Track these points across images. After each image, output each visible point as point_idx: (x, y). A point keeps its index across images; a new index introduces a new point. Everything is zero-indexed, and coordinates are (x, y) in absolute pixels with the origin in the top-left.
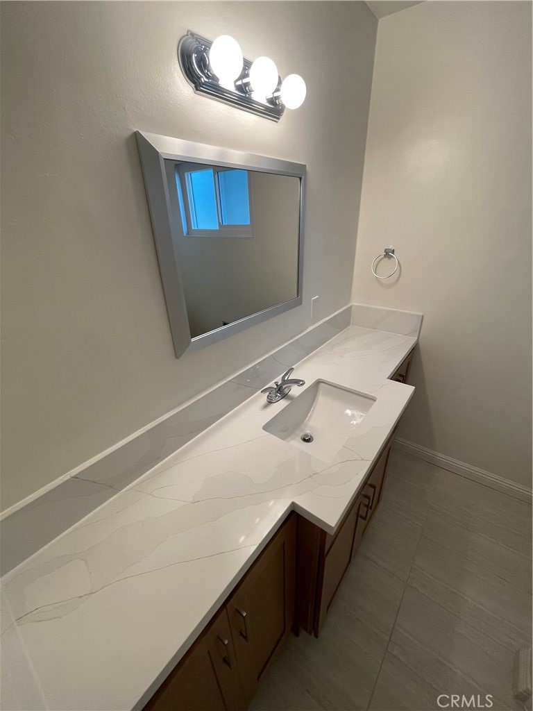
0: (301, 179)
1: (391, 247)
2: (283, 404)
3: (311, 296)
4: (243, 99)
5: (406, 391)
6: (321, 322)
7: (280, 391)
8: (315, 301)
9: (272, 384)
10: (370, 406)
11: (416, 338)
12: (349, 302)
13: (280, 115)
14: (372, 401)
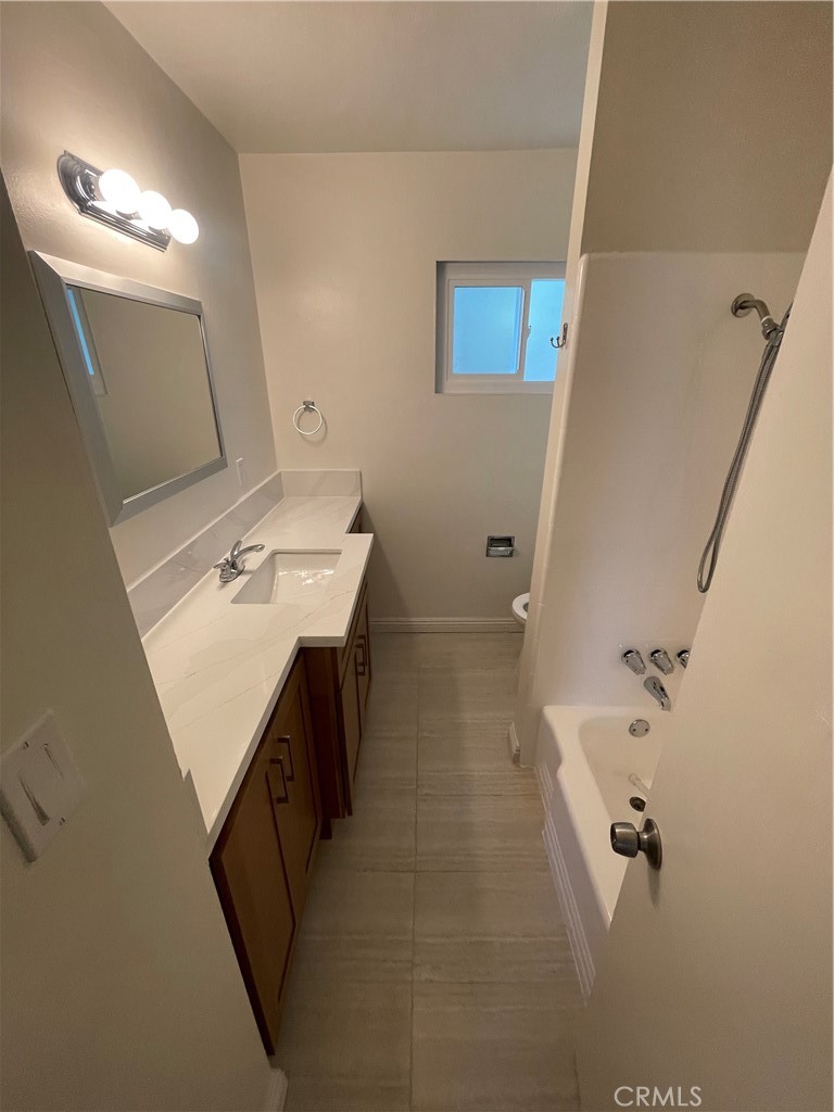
0: (199, 317)
1: (309, 399)
2: (241, 580)
3: (235, 460)
4: (121, 223)
5: (366, 540)
6: (252, 491)
7: (232, 568)
8: (241, 464)
9: (222, 561)
10: (337, 560)
11: (360, 498)
12: (276, 469)
13: (167, 245)
14: (336, 556)
